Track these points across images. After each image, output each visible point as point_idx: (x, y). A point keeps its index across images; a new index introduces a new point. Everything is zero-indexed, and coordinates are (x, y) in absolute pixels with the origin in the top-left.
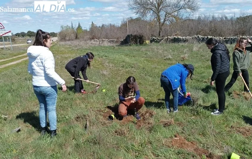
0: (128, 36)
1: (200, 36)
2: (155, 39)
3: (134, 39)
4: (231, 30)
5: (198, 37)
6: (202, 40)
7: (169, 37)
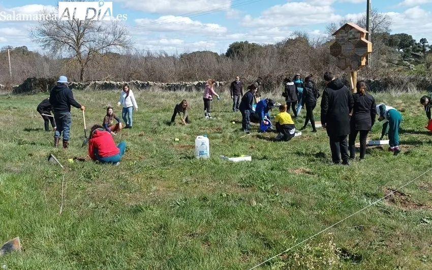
0: (29, 80)
1: (138, 81)
2: (76, 85)
3: (41, 85)
4: (174, 73)
5: (136, 82)
6: (142, 87)
7: (97, 82)
